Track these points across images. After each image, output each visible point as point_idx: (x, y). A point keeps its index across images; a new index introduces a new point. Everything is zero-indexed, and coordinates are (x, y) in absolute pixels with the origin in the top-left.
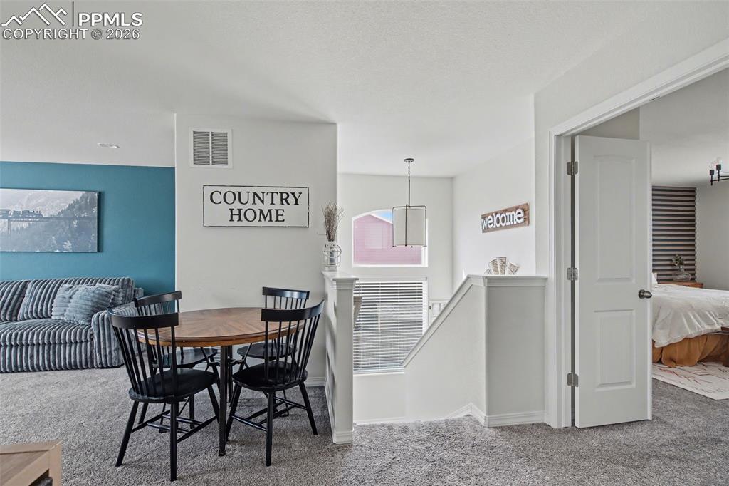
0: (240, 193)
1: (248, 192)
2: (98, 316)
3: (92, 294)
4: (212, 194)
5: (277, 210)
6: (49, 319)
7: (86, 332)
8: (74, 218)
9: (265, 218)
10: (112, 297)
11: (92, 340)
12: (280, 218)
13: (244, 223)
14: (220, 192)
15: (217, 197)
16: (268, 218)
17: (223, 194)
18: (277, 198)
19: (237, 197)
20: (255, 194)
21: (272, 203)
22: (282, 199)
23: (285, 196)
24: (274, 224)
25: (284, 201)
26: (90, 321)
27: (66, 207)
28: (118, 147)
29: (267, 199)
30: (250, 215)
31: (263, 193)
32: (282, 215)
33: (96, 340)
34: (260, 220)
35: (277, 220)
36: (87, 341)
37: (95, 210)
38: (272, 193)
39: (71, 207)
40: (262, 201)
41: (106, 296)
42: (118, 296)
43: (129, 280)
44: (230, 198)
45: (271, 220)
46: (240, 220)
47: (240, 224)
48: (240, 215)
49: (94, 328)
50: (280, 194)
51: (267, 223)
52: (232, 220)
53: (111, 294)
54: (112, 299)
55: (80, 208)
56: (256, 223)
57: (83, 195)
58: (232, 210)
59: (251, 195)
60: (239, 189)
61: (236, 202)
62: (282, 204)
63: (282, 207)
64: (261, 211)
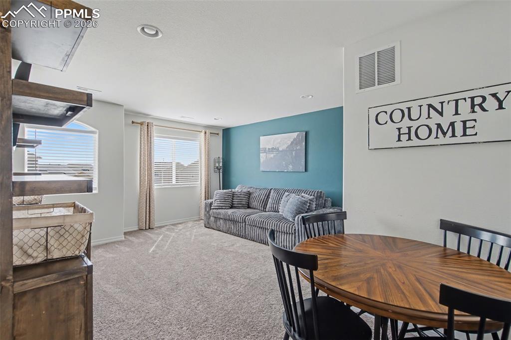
0: (409, 109)
1: (420, 106)
2: (299, 217)
3: (297, 201)
4: (378, 114)
5: (464, 122)
6: (278, 214)
7: (292, 227)
8: (294, 150)
9: (444, 134)
10: (308, 204)
11: (295, 233)
12: (468, 132)
13: (415, 142)
14: (386, 112)
15: (383, 118)
16: (450, 133)
17: (389, 114)
18: (465, 107)
19: (407, 113)
20: (430, 106)
21: (457, 113)
22: (473, 106)
23: (478, 101)
24: (459, 139)
25: (477, 108)
26: (294, 220)
27: (289, 144)
28: (312, 96)
29: (449, 109)
30: (423, 133)
31: (442, 103)
32: (474, 127)
33: (297, 234)
34: (437, 137)
35: (465, 134)
36: (292, 234)
37: (304, 144)
38: (457, 101)
39: (292, 143)
40: (441, 114)
41: (304, 204)
42: (312, 204)
43: (321, 192)
44: (397, 116)
45: (454, 135)
46: (409, 139)
47: (410, 143)
48: (409, 133)
49: (296, 225)
50: (469, 101)
51: (448, 139)
52: (399, 140)
53: (307, 202)
54: (308, 206)
55: (296, 144)
56: (432, 141)
57: (298, 134)
58: (399, 129)
59: (425, 109)
60: (409, 105)
61: (404, 119)
62: (474, 112)
63: (473, 116)
64: (439, 126)
